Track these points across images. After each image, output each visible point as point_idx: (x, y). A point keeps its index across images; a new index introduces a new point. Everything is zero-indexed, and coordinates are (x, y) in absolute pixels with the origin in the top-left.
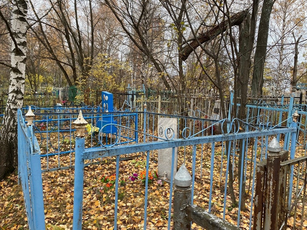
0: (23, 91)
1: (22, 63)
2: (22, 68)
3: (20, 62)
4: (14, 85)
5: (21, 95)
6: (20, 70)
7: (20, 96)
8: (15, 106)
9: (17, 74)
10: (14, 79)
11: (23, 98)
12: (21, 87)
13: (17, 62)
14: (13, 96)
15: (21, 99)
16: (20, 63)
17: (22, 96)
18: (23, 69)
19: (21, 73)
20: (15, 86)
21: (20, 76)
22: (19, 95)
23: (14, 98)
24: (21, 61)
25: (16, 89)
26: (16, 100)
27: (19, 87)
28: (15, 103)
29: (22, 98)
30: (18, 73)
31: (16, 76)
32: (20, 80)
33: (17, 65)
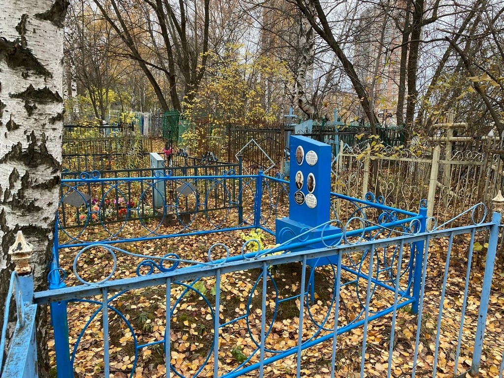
0: (55, 150)
1: (47, 25)
2: (48, 46)
3: (39, 16)
4: (17, 127)
5: (51, 169)
6: (38, 54)
7: (44, 174)
8: (23, 215)
9: (25, 76)
10: (12, 96)
11: (57, 178)
12: (49, 133)
13: (24, 17)
14: (14, 176)
15: (47, 186)
16: (35, 22)
17: (53, 172)
18: (53, 51)
19: (42, 71)
20: (20, 131)
21: (39, 84)
22: (41, 168)
23: (18, 185)
24: (41, 12)
25: (25, 145)
26: (30, 191)
27: (38, 134)
28: (23, 206)
29: (57, 180)
30: (30, 72)
31: (23, 86)
32: (41, 103)
33: (25, 30)
